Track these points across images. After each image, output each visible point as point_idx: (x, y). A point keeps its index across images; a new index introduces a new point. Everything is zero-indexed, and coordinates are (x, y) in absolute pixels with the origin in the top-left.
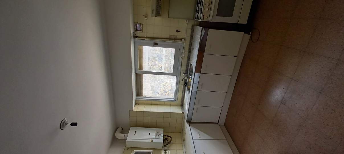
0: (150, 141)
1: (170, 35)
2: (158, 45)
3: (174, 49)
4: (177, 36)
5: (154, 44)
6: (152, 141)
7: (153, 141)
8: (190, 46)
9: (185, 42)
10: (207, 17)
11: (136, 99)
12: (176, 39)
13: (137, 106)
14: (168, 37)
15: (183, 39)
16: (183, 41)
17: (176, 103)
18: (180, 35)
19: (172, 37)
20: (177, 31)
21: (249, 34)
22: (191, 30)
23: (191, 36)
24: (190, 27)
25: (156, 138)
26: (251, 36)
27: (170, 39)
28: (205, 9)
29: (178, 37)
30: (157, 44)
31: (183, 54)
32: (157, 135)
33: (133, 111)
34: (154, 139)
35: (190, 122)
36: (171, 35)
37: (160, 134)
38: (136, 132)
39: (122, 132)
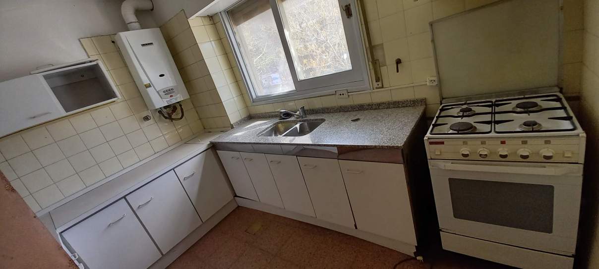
0: (146, 82)
1: (382, 44)
2: (348, 19)
3: (351, 68)
4: (386, 65)
5: (346, 6)
6: (148, 86)
7: (149, 89)
8: (369, 105)
9: (375, 90)
10: (441, 152)
11: (220, 12)
12: (376, 64)
13: (207, 22)
14: (376, 41)
15: (380, 83)
16: (375, 84)
17: (249, 104)
18: (388, 70)
19: (378, 54)
20: (398, 62)
21: (416, 254)
22: (410, 101)
23: (395, 102)
24: (419, 95)
25: (158, 92)
26: (412, 258)
27: (372, 48)
28: (465, 143)
29: (384, 70)
30: (348, 17)
31: (345, 92)
32: (169, 92)
33: (187, 18)
34: (154, 87)
35: (214, 147)
36: (383, 48)
37: (171, 96)
38: (151, 44)
39: (138, 12)
